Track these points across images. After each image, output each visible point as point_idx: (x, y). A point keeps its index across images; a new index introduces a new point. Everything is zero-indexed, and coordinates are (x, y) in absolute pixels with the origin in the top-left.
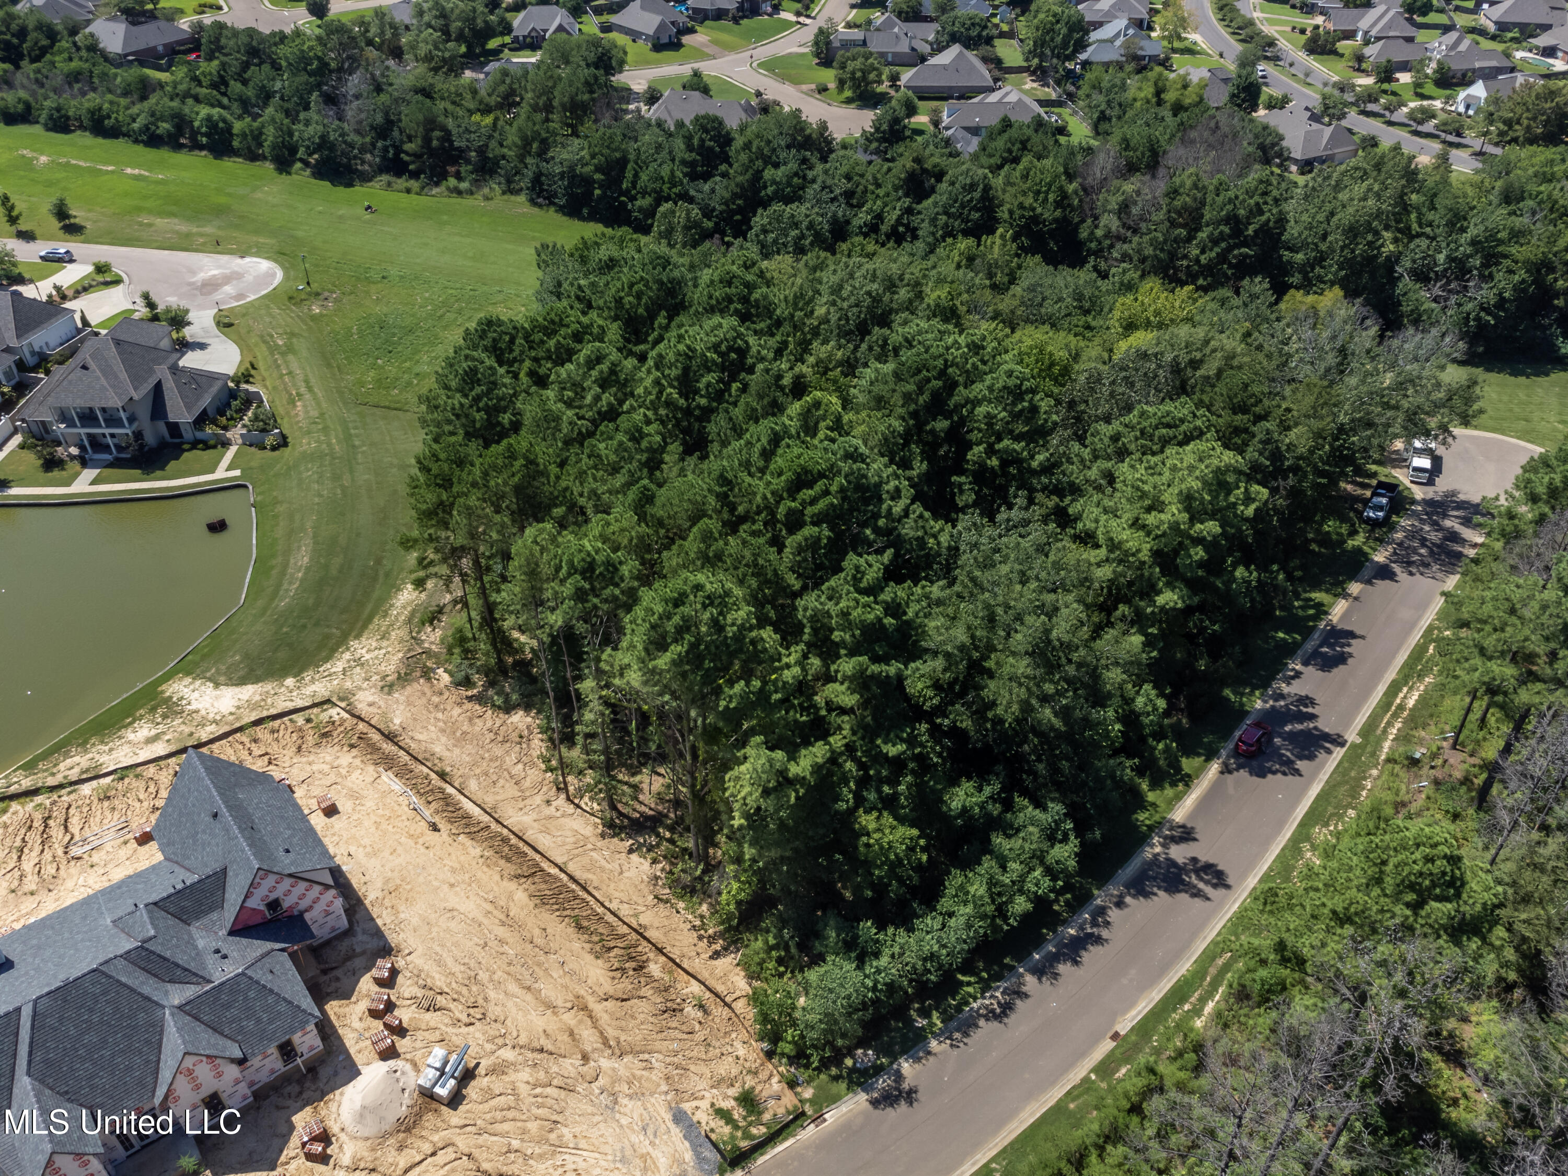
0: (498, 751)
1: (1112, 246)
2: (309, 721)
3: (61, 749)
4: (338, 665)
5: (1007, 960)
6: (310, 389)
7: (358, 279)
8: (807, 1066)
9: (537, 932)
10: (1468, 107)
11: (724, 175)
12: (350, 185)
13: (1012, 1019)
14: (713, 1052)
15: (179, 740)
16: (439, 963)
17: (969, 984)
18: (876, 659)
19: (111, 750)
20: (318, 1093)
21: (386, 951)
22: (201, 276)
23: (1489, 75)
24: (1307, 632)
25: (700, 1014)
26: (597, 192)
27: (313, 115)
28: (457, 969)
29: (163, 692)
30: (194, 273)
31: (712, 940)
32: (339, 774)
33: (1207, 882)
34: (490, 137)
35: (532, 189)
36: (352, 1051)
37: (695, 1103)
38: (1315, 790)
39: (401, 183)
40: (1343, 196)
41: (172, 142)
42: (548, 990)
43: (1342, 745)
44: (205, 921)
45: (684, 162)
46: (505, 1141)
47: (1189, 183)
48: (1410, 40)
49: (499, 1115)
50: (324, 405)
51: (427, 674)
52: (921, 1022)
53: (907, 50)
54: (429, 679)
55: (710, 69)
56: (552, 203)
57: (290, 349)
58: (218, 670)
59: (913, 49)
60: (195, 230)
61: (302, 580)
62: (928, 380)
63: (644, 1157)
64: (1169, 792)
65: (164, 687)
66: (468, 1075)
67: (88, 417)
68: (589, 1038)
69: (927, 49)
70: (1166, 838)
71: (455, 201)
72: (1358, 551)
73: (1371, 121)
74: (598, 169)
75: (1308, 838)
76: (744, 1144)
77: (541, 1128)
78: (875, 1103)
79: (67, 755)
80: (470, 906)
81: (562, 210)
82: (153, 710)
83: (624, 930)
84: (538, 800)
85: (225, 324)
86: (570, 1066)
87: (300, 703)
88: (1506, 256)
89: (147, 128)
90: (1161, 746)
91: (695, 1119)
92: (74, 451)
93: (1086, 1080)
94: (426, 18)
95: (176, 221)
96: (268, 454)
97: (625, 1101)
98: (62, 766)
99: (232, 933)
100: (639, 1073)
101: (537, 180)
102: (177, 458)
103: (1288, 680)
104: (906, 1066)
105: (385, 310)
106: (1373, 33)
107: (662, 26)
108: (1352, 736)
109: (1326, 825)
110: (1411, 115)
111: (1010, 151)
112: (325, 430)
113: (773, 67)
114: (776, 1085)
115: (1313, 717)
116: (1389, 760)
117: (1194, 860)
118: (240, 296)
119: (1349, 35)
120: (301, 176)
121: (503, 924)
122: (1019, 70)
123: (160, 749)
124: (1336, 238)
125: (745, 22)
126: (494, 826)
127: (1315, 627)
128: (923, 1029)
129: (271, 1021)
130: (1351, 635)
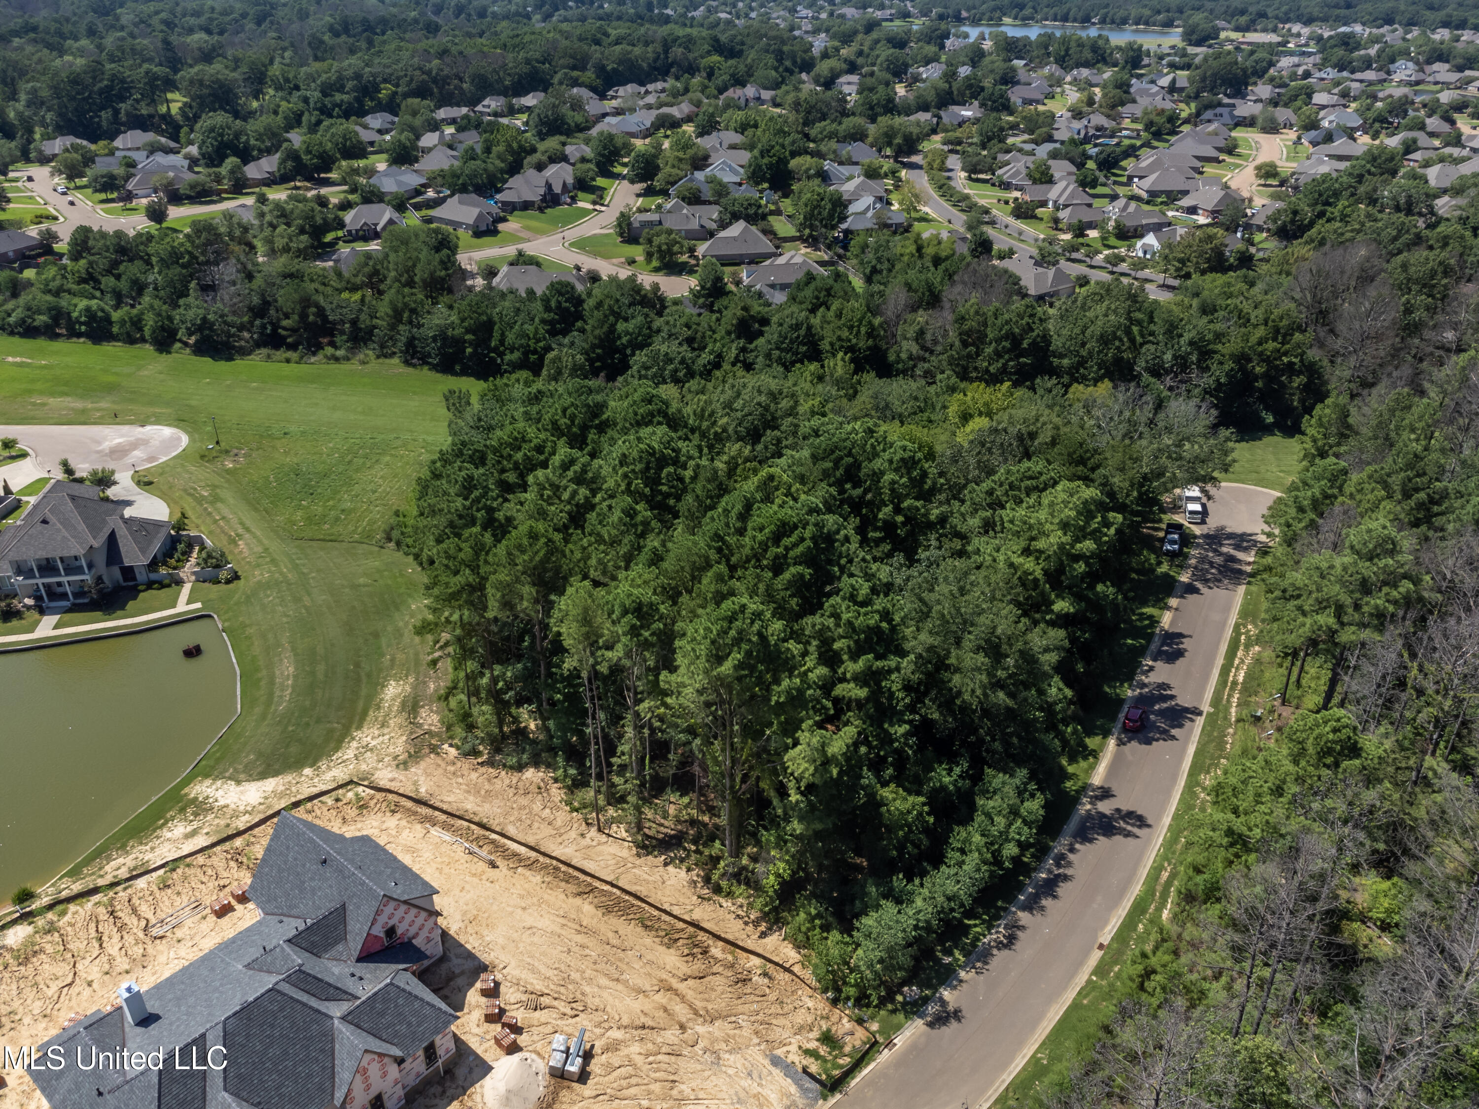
0: (524, 801)
1: (915, 366)
2: (337, 800)
3: (101, 854)
4: (350, 753)
5: (1000, 903)
6: (248, 530)
7: (261, 436)
8: (868, 1006)
9: (611, 935)
10: (1145, 253)
11: (582, 331)
12: (230, 359)
13: (1018, 946)
14: (787, 1008)
15: (217, 832)
16: (533, 970)
17: (975, 926)
18: (878, 657)
19: (152, 849)
20: (460, 1090)
21: (483, 968)
22: (106, 445)
23: (1156, 228)
24: (1150, 637)
25: (766, 981)
26: (469, 350)
27: (191, 300)
28: (550, 973)
29: (186, 795)
30: (99, 443)
31: (756, 923)
32: (389, 835)
33: (1133, 825)
34: (360, 310)
35: (407, 352)
36: (479, 1051)
37: (785, 1049)
38: (1191, 750)
39: (281, 354)
40: (1090, 314)
41: (49, 332)
42: (636, 980)
43: (1200, 714)
44: (333, 953)
45: (543, 321)
46: (635, 1102)
47: (972, 311)
48: (1090, 205)
49: (624, 1083)
50: (266, 542)
51: (434, 750)
52: (947, 960)
53: (697, 227)
54: (438, 754)
55: (531, 249)
56: (425, 363)
57: (216, 499)
58: (235, 770)
59: (702, 226)
60: (90, 406)
61: (293, 687)
62: (841, 458)
63: (756, 1096)
64: (1083, 764)
65: (186, 790)
66: (588, 1056)
67: (47, 567)
68: (681, 1011)
69: (714, 226)
70: (1091, 797)
71: (334, 366)
72: (1166, 575)
73: (1076, 265)
74: (468, 331)
75: (1198, 784)
76: (836, 1073)
77: (663, 1088)
78: (931, 1025)
79: (109, 859)
80: (547, 922)
81: (435, 368)
82: (183, 810)
83: (681, 925)
84: (573, 834)
85: (144, 482)
86: (671, 1035)
87: (324, 788)
88: (1215, 352)
89: (23, 321)
90: (1069, 730)
91: (789, 1061)
92: (29, 601)
93: (1089, 981)
94: (268, 218)
95: (69, 399)
96: (222, 587)
97: (727, 1056)
98: (108, 868)
99: (359, 960)
100: (732, 1032)
101: (411, 344)
102: (135, 598)
103: (1146, 673)
104: (946, 994)
105: (295, 460)
106: (1061, 201)
107: (480, 216)
108: (1206, 708)
109: (1208, 772)
110: (1107, 259)
111: (817, 298)
112: (273, 561)
113: (582, 245)
114: (848, 1024)
115: (1172, 697)
116: (1238, 721)
117: (1118, 810)
118: (151, 459)
119: (1043, 204)
120: (181, 356)
121: (579, 932)
122: (793, 239)
123: (201, 841)
124: (1092, 345)
125: (548, 211)
126: (541, 859)
127: (1153, 634)
128: (950, 964)
129: (419, 1026)
130: (1181, 635)
